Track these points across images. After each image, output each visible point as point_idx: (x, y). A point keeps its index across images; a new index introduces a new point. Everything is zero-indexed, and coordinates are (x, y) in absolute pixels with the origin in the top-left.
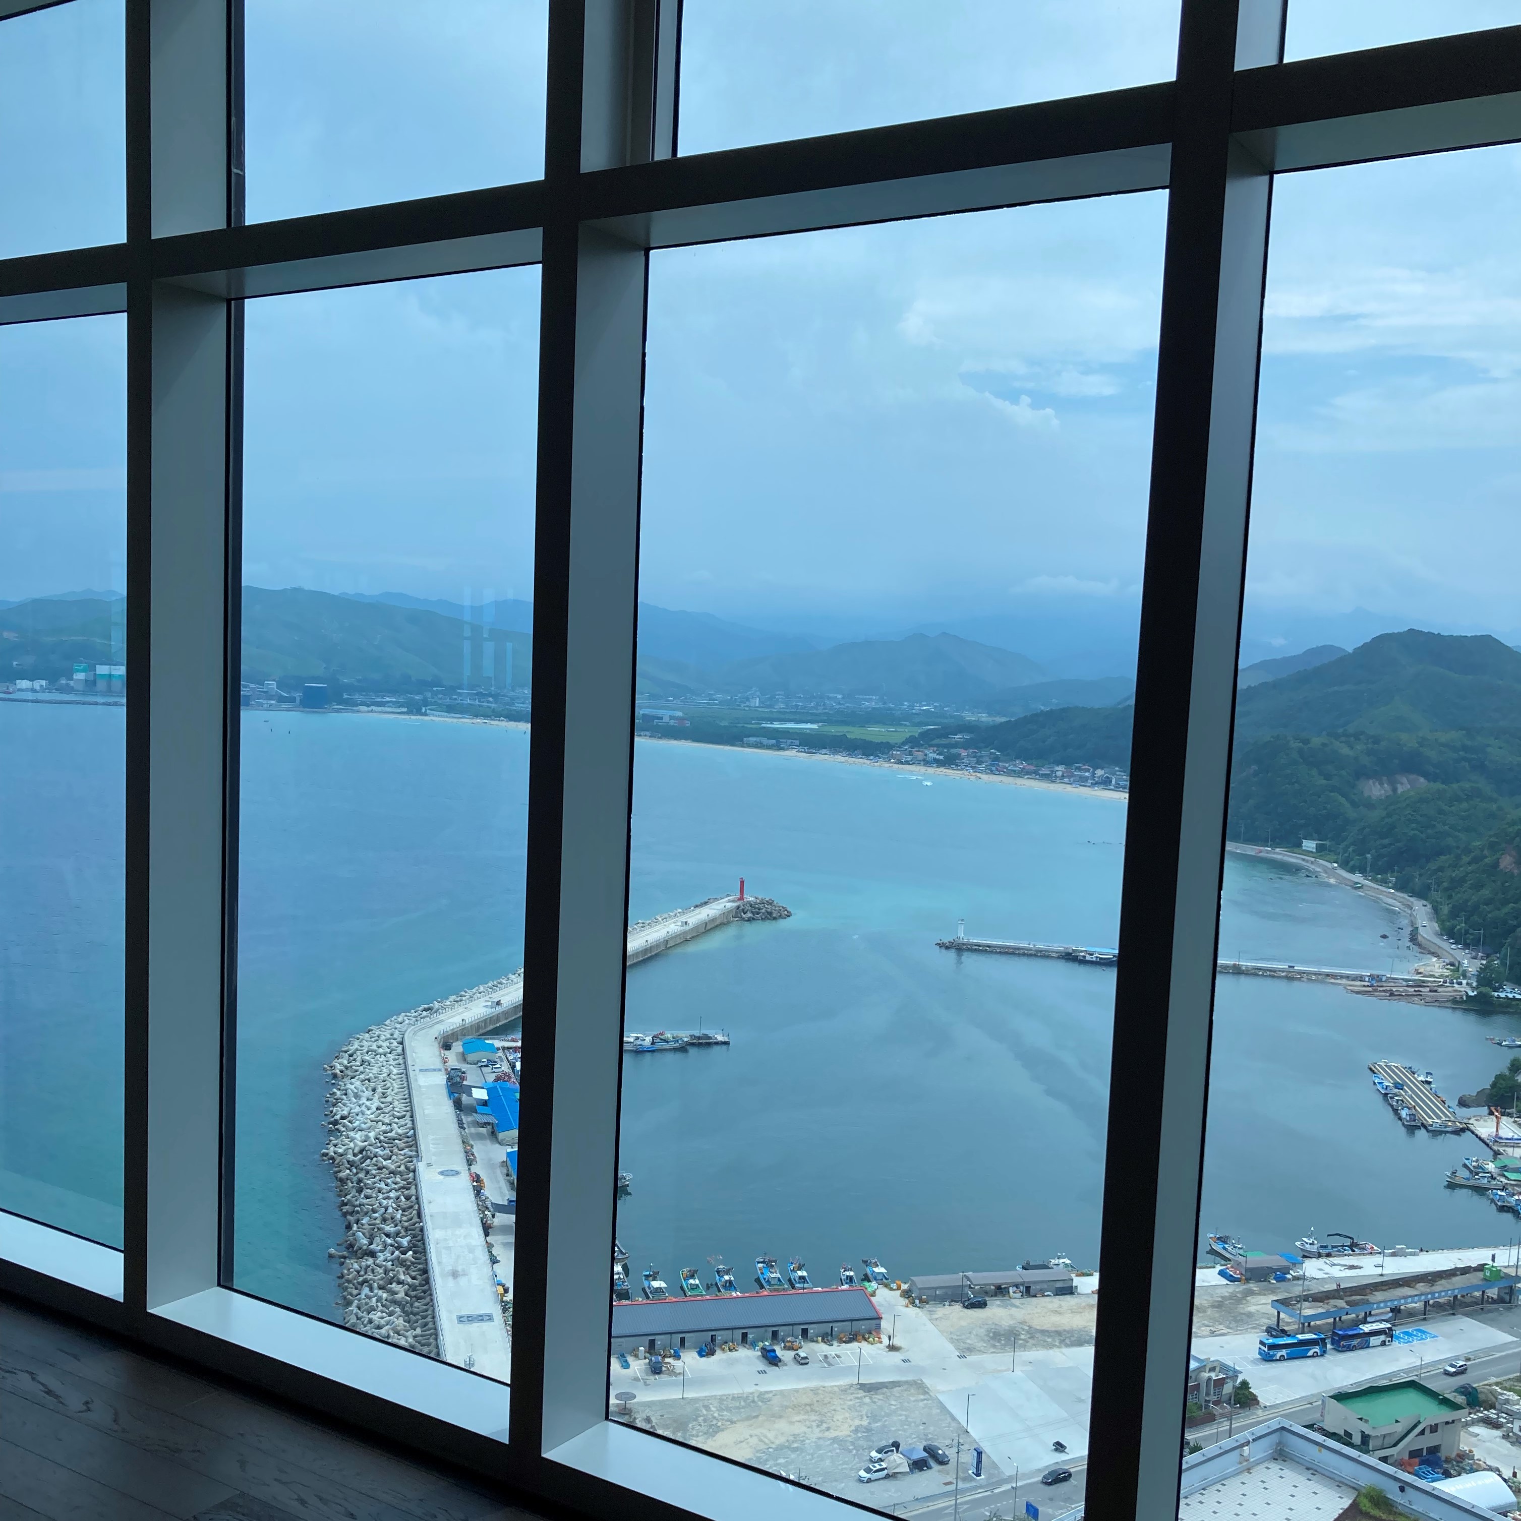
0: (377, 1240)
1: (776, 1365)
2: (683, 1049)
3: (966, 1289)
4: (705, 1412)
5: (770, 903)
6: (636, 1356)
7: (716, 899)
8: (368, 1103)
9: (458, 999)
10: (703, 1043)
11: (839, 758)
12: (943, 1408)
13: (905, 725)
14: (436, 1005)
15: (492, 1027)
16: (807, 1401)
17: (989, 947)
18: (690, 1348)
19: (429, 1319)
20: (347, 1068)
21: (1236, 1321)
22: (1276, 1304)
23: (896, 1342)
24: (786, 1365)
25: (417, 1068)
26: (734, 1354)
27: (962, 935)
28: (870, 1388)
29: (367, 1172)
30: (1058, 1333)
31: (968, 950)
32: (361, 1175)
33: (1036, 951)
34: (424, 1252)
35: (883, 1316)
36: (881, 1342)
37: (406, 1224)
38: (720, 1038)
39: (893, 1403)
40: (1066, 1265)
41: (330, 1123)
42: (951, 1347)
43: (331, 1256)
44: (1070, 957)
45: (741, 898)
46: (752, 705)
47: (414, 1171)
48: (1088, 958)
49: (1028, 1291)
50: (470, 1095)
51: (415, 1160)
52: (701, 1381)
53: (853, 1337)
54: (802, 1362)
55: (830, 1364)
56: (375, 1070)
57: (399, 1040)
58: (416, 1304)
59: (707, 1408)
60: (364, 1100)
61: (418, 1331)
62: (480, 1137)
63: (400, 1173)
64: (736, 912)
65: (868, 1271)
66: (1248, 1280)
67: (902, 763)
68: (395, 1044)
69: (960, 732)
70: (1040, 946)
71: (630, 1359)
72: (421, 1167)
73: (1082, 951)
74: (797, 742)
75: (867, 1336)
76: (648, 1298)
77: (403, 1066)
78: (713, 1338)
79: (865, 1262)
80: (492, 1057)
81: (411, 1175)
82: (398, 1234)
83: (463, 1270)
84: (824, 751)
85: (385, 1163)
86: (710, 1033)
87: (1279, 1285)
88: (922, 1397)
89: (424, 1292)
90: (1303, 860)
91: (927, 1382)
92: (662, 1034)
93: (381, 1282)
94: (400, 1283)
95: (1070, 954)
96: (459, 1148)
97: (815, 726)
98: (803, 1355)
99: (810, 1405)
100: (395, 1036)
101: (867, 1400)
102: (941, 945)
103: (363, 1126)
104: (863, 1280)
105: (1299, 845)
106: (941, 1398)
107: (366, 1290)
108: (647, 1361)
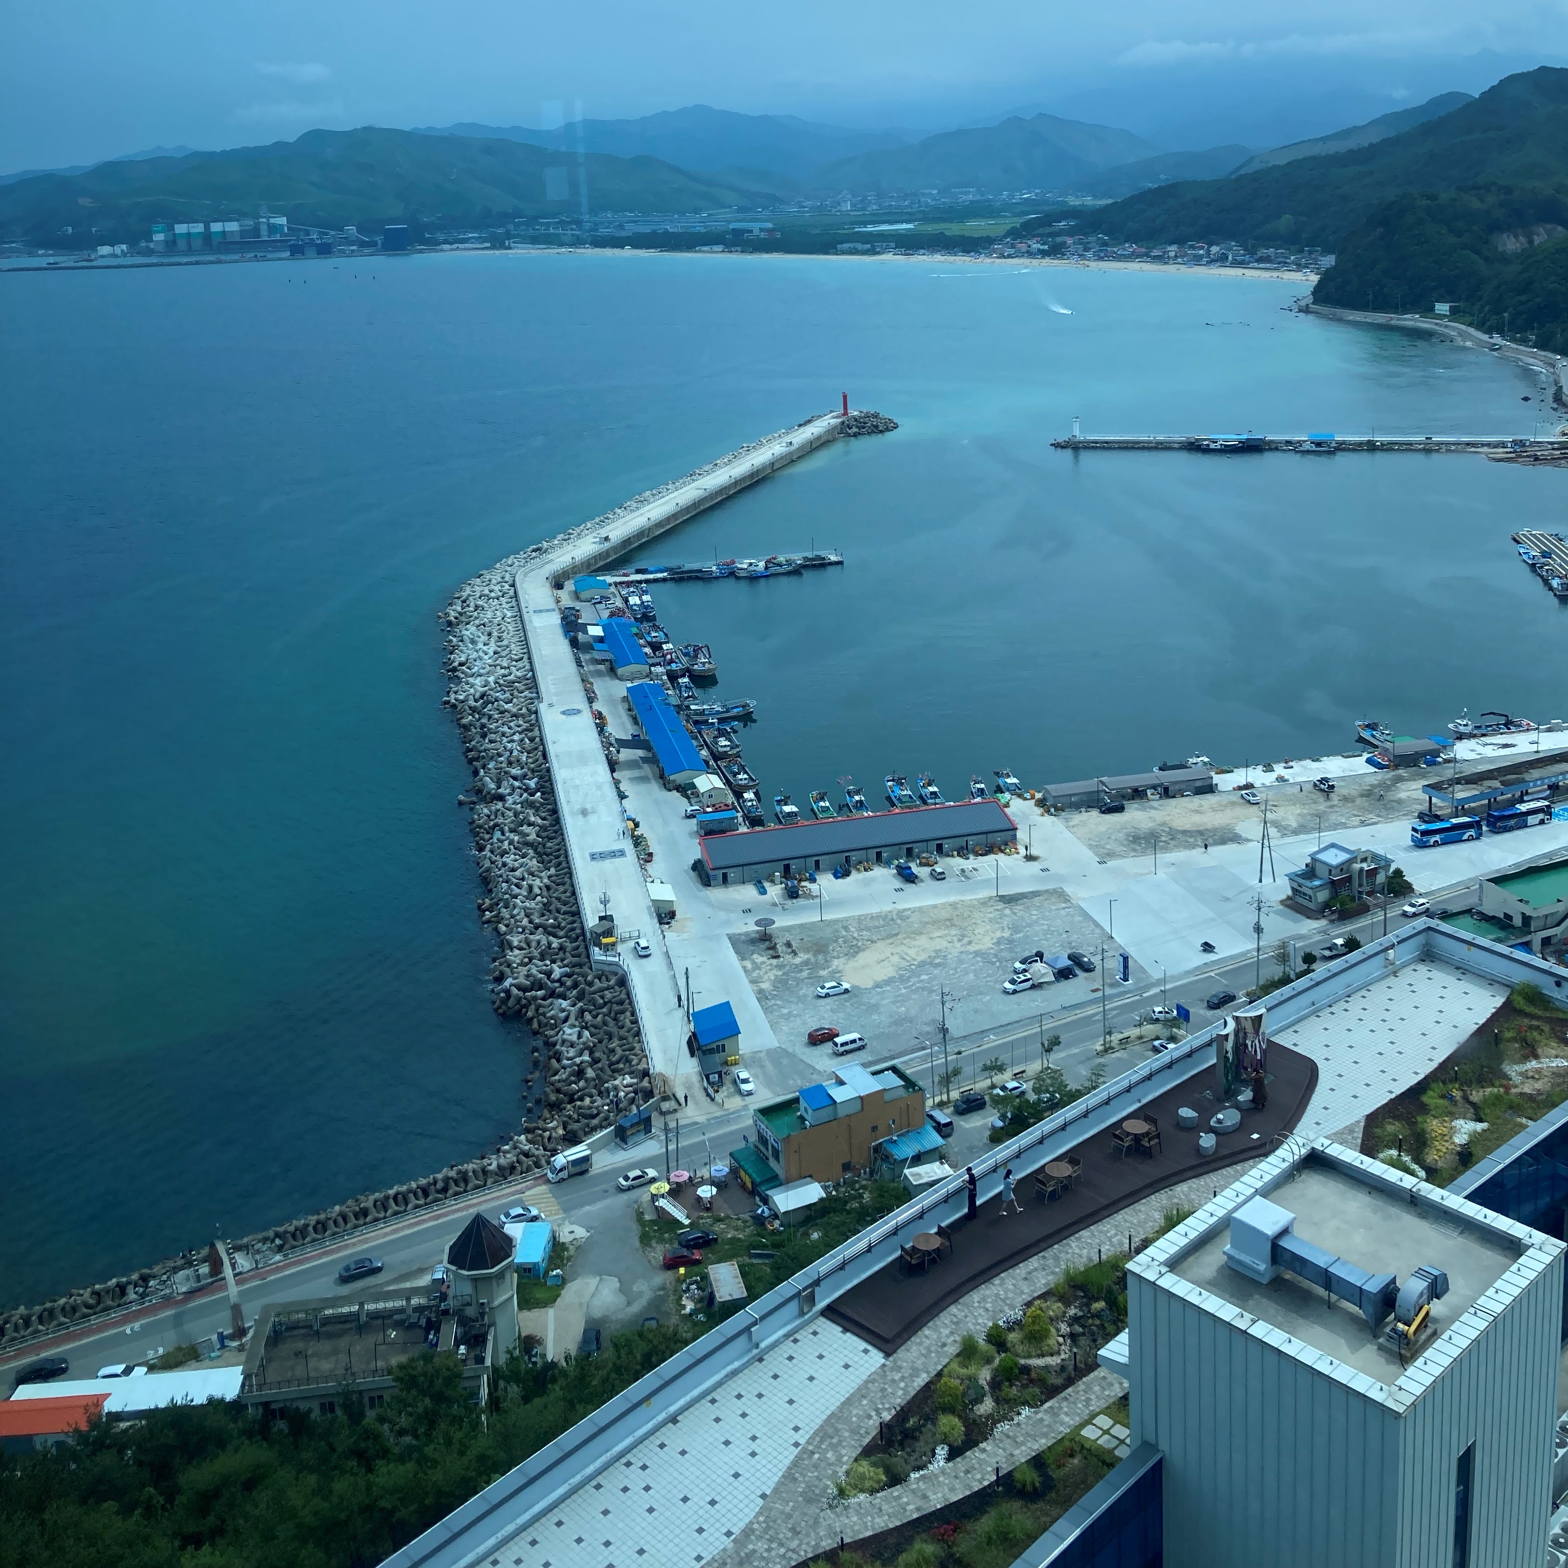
0: (505, 783)
1: (913, 882)
2: (797, 572)
3: (1102, 794)
4: (844, 933)
5: (876, 416)
6: (773, 881)
7: (820, 417)
8: (485, 648)
9: (566, 537)
10: (819, 564)
11: (938, 257)
12: (1086, 916)
13: (1006, 216)
14: (545, 544)
15: (602, 563)
16: (946, 915)
17: (1106, 443)
18: (825, 871)
19: (562, 858)
20: (461, 614)
21: (1387, 809)
22: (1429, 789)
23: (1034, 852)
24: (922, 881)
25: (531, 609)
26: (870, 873)
27: (1079, 434)
28: (1009, 900)
29: (490, 717)
30: (1201, 833)
31: (1085, 448)
32: (484, 721)
33: (1157, 443)
34: (552, 792)
35: (1018, 826)
36: (1018, 853)
37: (532, 766)
38: (833, 558)
39: (1035, 912)
40: (1205, 763)
41: (449, 671)
42: (1090, 854)
43: (461, 803)
44: (1194, 447)
45: (845, 413)
46: (844, 209)
47: (536, 712)
48: (1212, 446)
49: (1167, 793)
50: (586, 632)
51: (536, 702)
52: (837, 903)
53: (989, 850)
54: (939, 877)
55: (967, 878)
56: (489, 614)
57: (511, 582)
58: (549, 845)
59: (846, 928)
60: (480, 645)
61: (553, 871)
62: (599, 674)
63: (523, 716)
64: (841, 429)
65: (1000, 781)
66: (1397, 767)
67: (1004, 257)
68: (507, 586)
69: (1064, 219)
70: (1161, 438)
71: (767, 885)
72: (543, 708)
73: (1205, 440)
74: (893, 245)
75: (1003, 848)
76: (781, 822)
77: (516, 609)
78: (847, 859)
79: (997, 774)
80: (605, 593)
81: (533, 716)
82: (524, 776)
83: (592, 808)
84: (922, 251)
85: (506, 706)
86: (822, 553)
87: (1429, 769)
88: (1064, 905)
89: (556, 832)
90: (1437, 324)
91: (1069, 889)
92: (774, 558)
93: (512, 826)
94: (530, 824)
95: (1193, 443)
96: (578, 686)
97: (910, 226)
98: (939, 870)
99: (950, 920)
100: (506, 579)
101: (1007, 911)
102: (1057, 446)
103: (482, 671)
104: (996, 792)
105: (1432, 309)
106: (1083, 905)
107: (498, 834)
108: (783, 885)
